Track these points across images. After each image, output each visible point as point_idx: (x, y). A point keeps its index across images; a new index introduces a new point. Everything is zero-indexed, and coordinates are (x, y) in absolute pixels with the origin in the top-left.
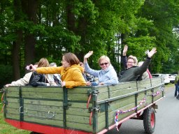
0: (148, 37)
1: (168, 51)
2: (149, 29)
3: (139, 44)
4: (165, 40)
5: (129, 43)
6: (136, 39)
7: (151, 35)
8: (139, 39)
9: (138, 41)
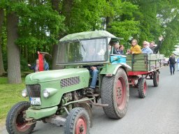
0: (132, 22)
1: (152, 36)
2: (133, 13)
3: (123, 28)
4: (148, 26)
5: (114, 27)
6: (120, 23)
7: (135, 20)
8: (123, 23)
9: (123, 25)
